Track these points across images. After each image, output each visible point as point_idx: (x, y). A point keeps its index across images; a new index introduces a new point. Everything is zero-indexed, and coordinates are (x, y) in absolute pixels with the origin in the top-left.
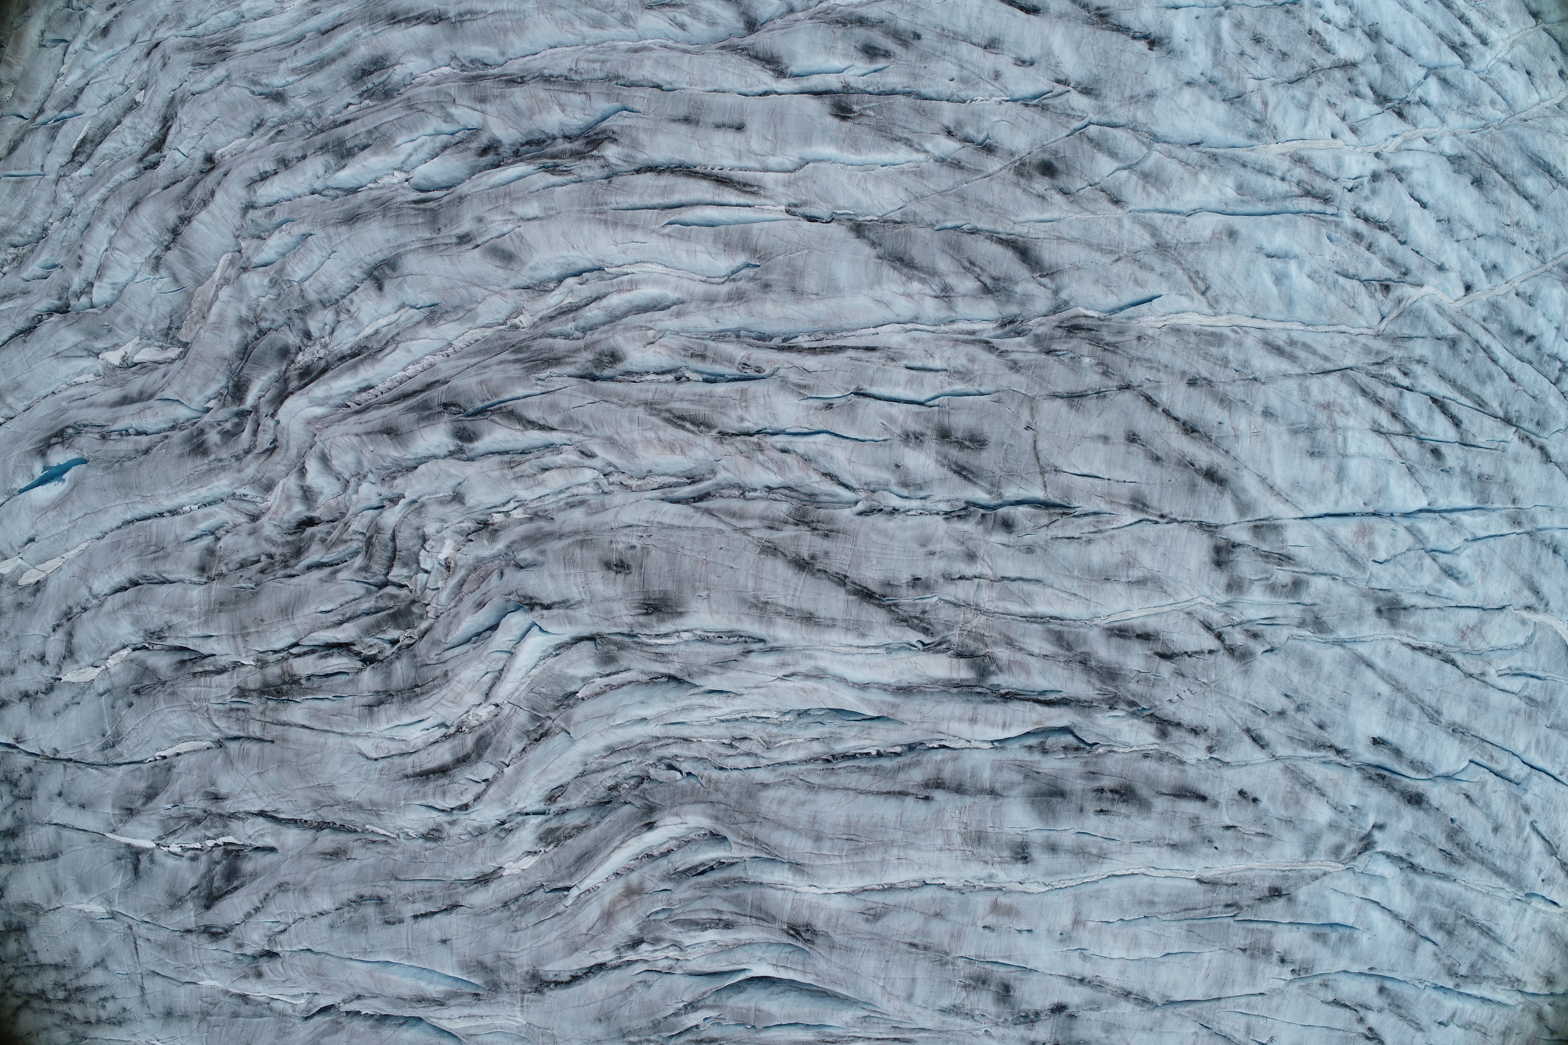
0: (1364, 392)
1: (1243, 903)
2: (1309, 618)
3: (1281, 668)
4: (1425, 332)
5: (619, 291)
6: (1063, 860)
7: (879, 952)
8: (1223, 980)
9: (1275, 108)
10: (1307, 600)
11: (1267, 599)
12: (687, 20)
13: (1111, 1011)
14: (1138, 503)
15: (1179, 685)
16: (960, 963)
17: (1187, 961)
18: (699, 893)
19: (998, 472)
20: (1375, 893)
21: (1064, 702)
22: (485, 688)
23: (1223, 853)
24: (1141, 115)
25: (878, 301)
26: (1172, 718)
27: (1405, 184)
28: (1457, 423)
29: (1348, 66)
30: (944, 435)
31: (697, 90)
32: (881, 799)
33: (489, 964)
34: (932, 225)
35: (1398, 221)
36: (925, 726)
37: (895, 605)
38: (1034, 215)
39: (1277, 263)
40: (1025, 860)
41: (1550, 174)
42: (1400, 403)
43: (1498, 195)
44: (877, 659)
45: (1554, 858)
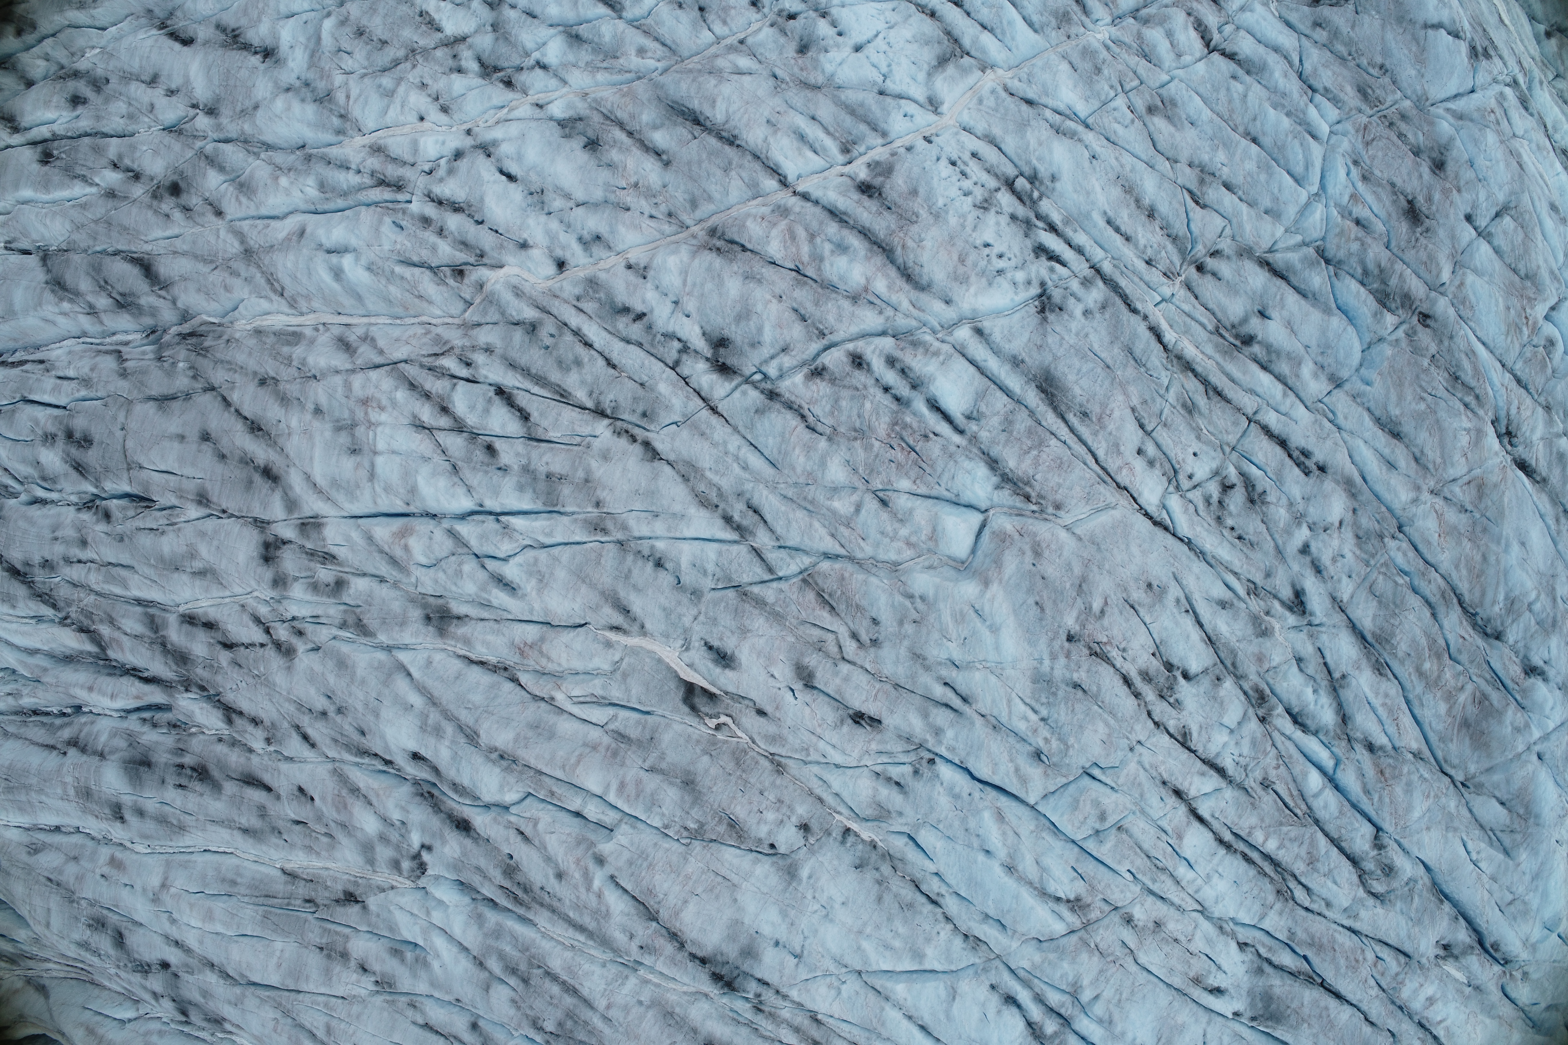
0: (413, 386)
1: (320, 901)
2: (351, 620)
4: (496, 317)
6: (148, 826)
8: (297, 973)
9: (355, 101)
10: (350, 601)
11: (309, 597)
13: (199, 977)
14: (203, 499)
15: (235, 674)
16: (83, 903)
17: (260, 945)
19: (99, 469)
20: (436, 918)
21: (154, 681)
23: (292, 846)
24: (247, 127)
25: (45, 320)
26: (233, 706)
27: (492, 159)
28: (525, 417)
29: (454, 40)
30: (71, 436)
34: (84, 251)
35: (474, 199)
37: (35, 582)
38: (159, 233)
39: (334, 259)
40: (122, 819)
41: (697, 122)
42: (449, 396)
43: (615, 155)
44: (26, 628)
45: (654, 924)
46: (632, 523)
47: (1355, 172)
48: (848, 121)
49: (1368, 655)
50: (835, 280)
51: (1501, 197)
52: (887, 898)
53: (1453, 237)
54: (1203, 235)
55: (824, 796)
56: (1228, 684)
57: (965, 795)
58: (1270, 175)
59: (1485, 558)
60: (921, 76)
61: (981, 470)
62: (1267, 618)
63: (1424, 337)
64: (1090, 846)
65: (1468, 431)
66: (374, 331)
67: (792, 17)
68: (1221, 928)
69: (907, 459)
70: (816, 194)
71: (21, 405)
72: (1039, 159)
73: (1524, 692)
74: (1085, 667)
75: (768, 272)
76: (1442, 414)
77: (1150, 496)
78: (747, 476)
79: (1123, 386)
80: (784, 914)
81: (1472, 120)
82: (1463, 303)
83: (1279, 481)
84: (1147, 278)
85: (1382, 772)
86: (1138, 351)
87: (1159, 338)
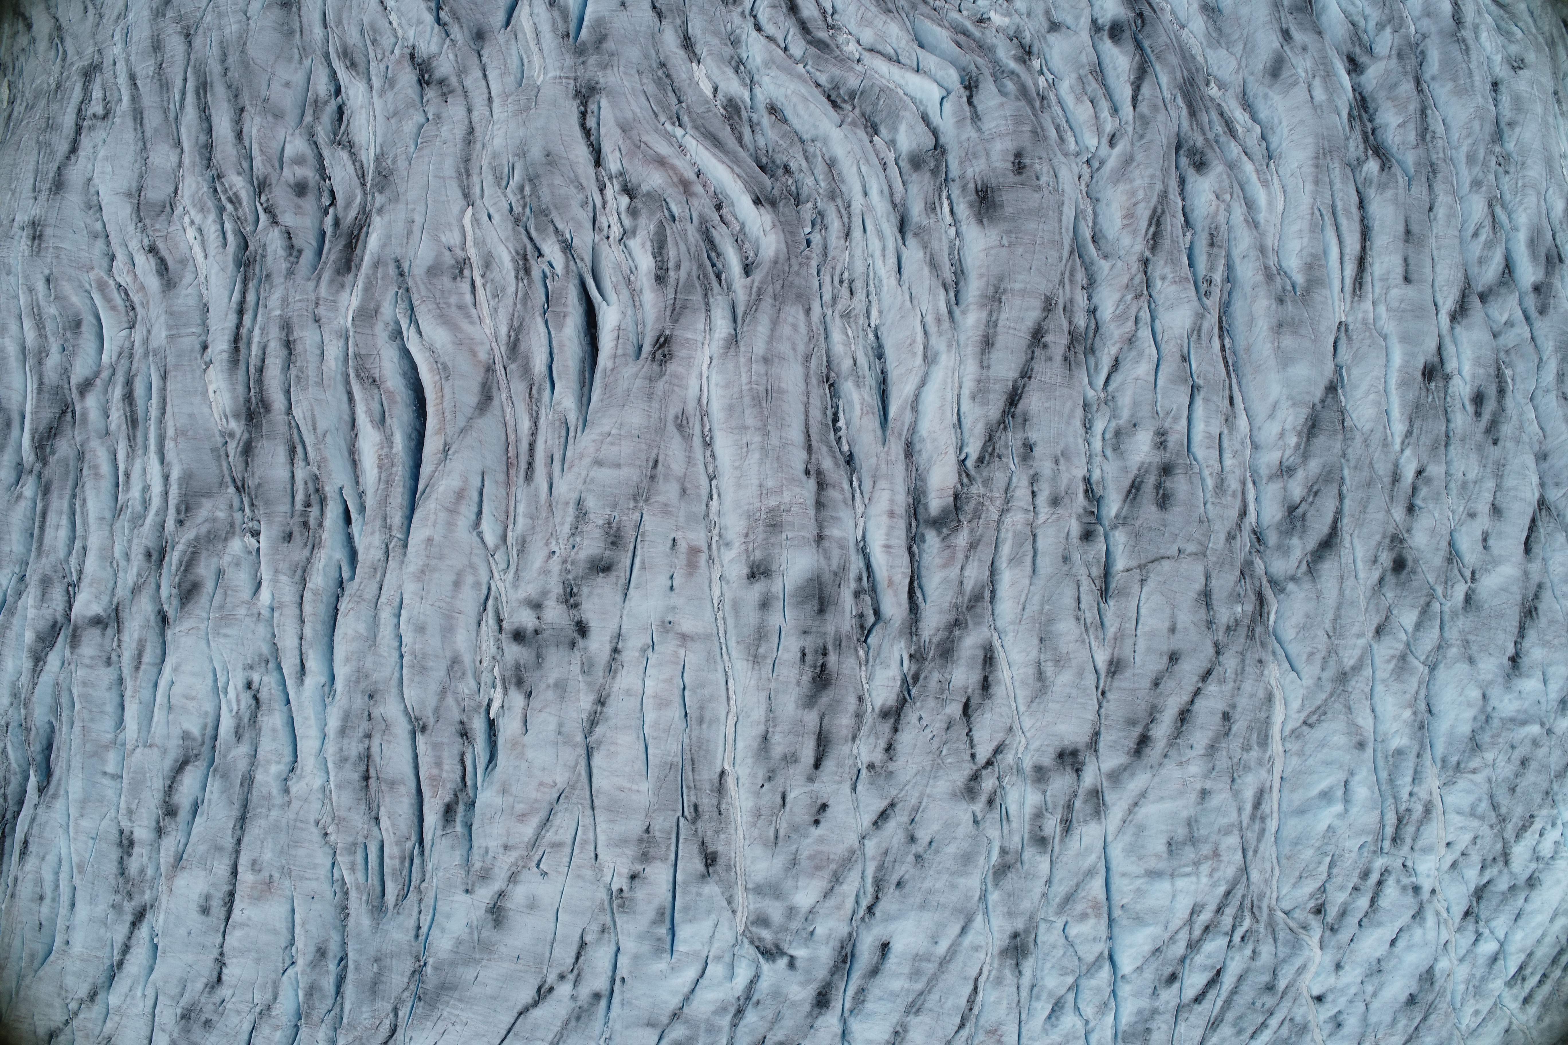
0: (1228, 893)
1: (700, 824)
2: (1010, 859)
3: (960, 833)
4: (1281, 955)
5: (1257, 171)
6: (751, 617)
7: (648, 427)
8: (616, 809)
9: (1471, 781)
10: (1027, 855)
11: (1028, 810)
12: (1483, 237)
13: (582, 686)
14: (1115, 667)
15: (938, 726)
16: (636, 516)
17: (640, 765)
18: (692, 250)
19: (1138, 522)
20: (715, 970)
21: (914, 607)
22: (880, 47)
23: (757, 794)
24: (1453, 651)
25: (1275, 406)
26: (903, 721)
27: (1411, 921)
28: (1198, 999)
29: (1506, 857)
30: (1166, 470)
31: (1433, 241)
32: (802, 427)
33: (604, 45)
34: (1344, 455)
35: (1380, 916)
36: (884, 466)
37: (1005, 428)
40: (752, 576)
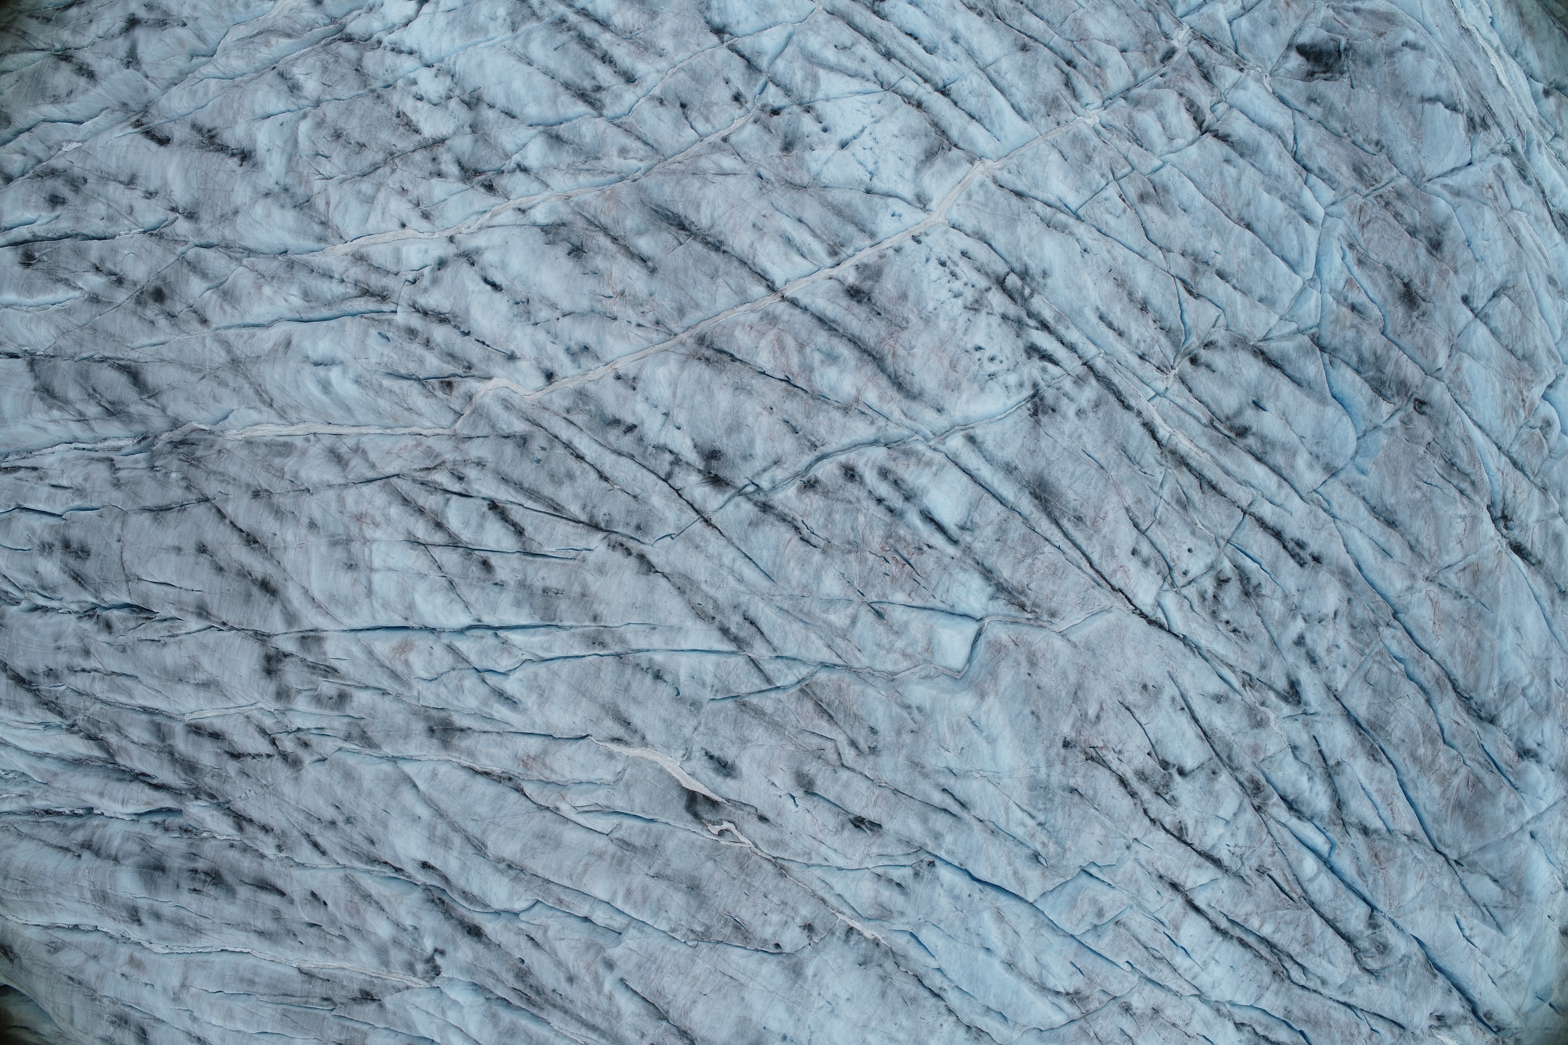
0: (406, 501)
1: (335, 999)
2: (355, 732)
3: (325, 779)
4: (486, 431)
6: (166, 928)
9: (336, 208)
10: (353, 713)
11: (312, 709)
14: (202, 612)
15: (243, 784)
16: (106, 1001)
17: (280, 1042)
19: (98, 580)
20: (452, 1018)
21: (164, 787)
23: (308, 948)
24: (228, 233)
25: (36, 427)
26: (243, 814)
27: (476, 268)
28: (519, 531)
29: (433, 143)
30: (68, 546)
34: (71, 357)
35: (460, 310)
36: (72, 795)
37: (38, 690)
38: (144, 340)
39: (321, 371)
40: (139, 921)
41: (682, 226)
42: (443, 512)
43: (599, 262)
44: (34, 735)
45: (664, 1023)
46: (630, 636)
47: (1350, 256)
48: (835, 222)
49: (1363, 742)
50: (826, 391)
51: (1499, 277)
52: (891, 993)
53: (1450, 320)
54: (1196, 326)
55: (827, 897)
56: (1224, 777)
57: (965, 896)
58: (1265, 262)
59: (1479, 644)
60: (909, 173)
61: (976, 582)
62: (1263, 708)
63: (1420, 424)
64: (1089, 940)
65: (1463, 518)
66: (365, 442)
67: (776, 112)
68: (1218, 1010)
69: (902, 572)
70: (805, 300)
71: (16, 513)
72: (1030, 255)
73: (1517, 774)
74: (1081, 772)
75: (758, 383)
76: (1438, 502)
77: (1145, 598)
78: (743, 588)
79: (1117, 487)
80: (790, 1011)
81: (1469, 197)
82: (1460, 387)
83: (1274, 573)
84: (1140, 373)
85: (1376, 856)
86: (1131, 450)
87: (1153, 433)
